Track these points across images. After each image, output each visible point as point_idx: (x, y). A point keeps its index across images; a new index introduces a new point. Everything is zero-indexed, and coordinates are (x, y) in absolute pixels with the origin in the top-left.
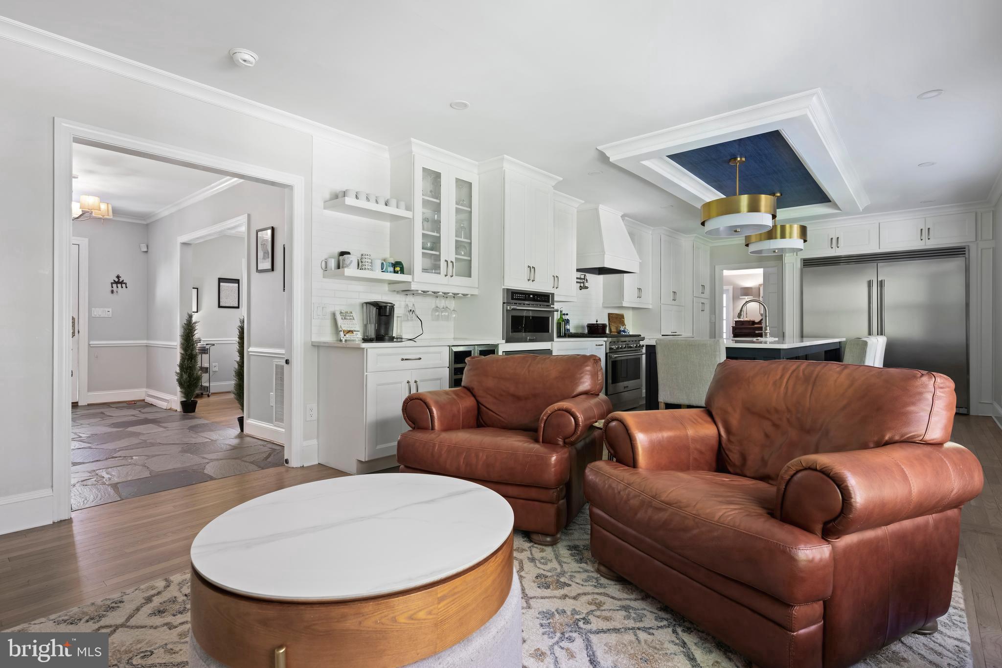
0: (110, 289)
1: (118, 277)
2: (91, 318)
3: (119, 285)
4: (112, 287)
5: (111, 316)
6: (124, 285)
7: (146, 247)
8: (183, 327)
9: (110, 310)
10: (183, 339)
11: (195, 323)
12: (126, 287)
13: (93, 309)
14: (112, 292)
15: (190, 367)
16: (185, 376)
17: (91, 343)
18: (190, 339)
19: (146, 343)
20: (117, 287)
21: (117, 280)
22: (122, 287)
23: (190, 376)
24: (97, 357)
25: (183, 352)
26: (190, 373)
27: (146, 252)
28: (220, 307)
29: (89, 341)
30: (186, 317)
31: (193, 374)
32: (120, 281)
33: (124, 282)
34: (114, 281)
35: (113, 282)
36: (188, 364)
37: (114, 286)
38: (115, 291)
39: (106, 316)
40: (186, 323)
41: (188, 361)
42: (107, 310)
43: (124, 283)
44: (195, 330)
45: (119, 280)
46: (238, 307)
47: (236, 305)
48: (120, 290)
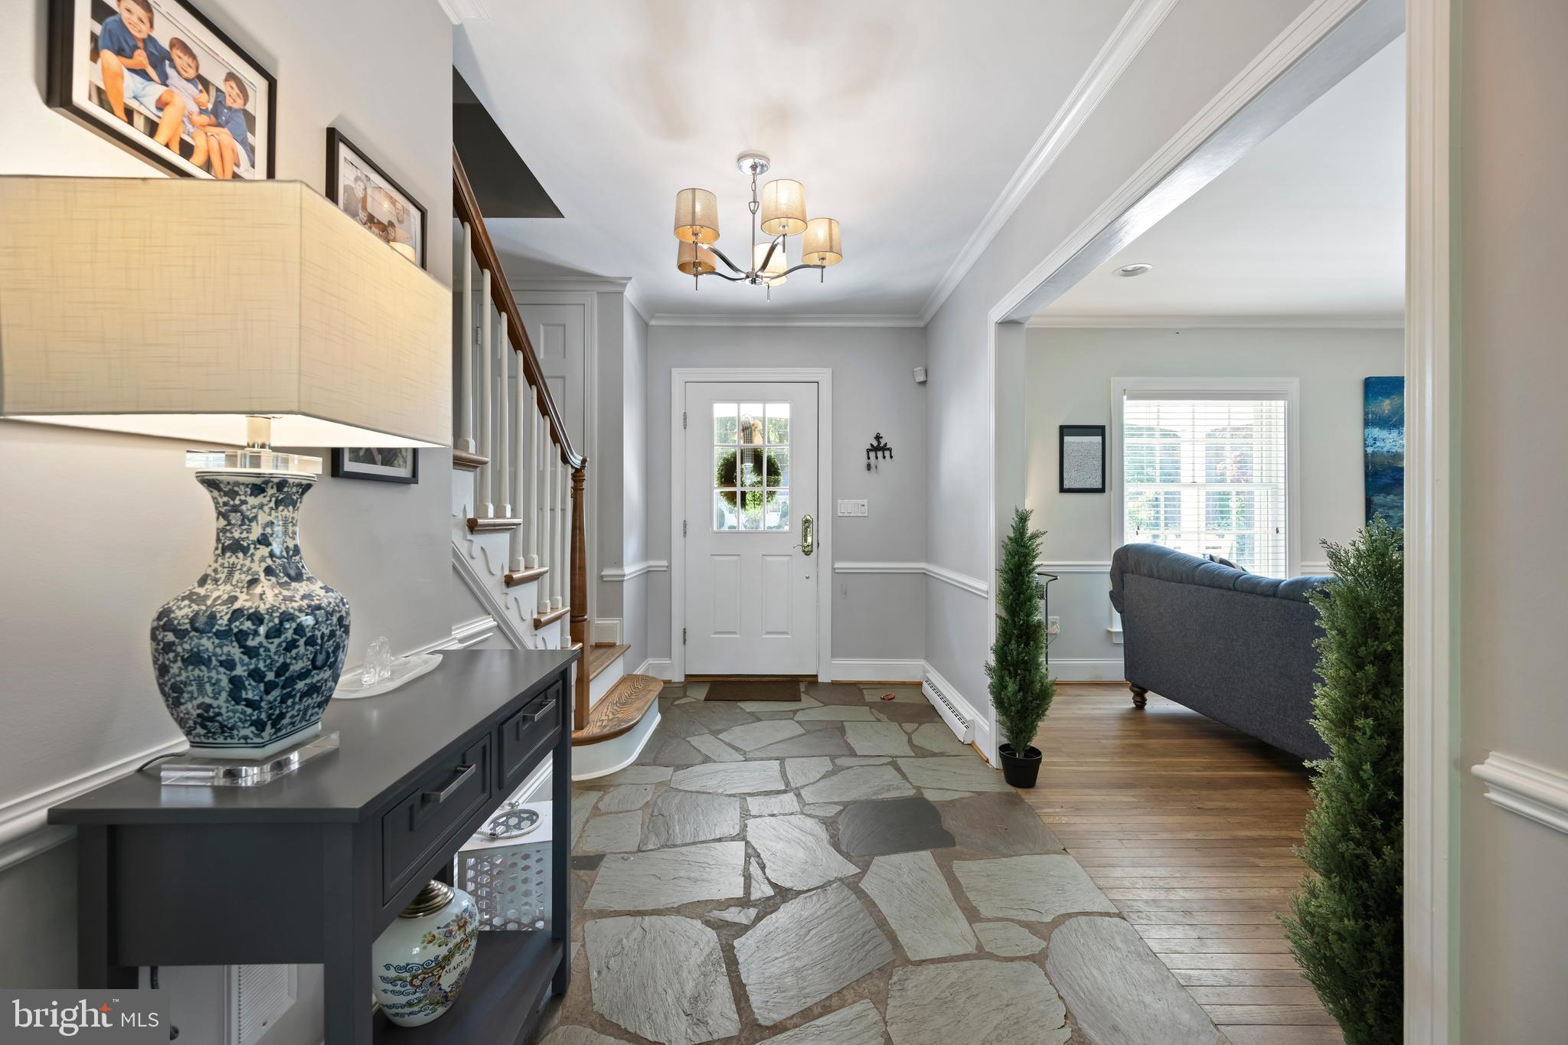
0: (865, 461)
1: (878, 438)
2: (836, 519)
3: (880, 454)
4: (869, 458)
5: (866, 515)
6: (887, 453)
7: (923, 372)
8: (1005, 546)
9: (865, 502)
10: (1006, 581)
11: (1034, 536)
12: (891, 457)
13: (839, 501)
14: (869, 467)
15: (1025, 662)
16: (1012, 687)
17: (837, 565)
18: (1023, 580)
19: (923, 569)
20: (877, 458)
21: (875, 444)
22: (884, 457)
23: (1025, 686)
24: (845, 593)
25: (1004, 615)
26: (1023, 679)
27: (924, 383)
28: (1062, 490)
29: (833, 563)
30: (1012, 520)
31: (1032, 682)
32: (882, 445)
33: (888, 447)
34: (872, 445)
35: (870, 448)
36: (1018, 654)
37: (872, 455)
38: (873, 465)
39: (861, 515)
40: (1012, 535)
41: (1018, 644)
42: (861, 502)
43: (888, 449)
44: (1035, 557)
45: (879, 443)
46: (1102, 490)
47: (1098, 485)
48: (883, 463)
